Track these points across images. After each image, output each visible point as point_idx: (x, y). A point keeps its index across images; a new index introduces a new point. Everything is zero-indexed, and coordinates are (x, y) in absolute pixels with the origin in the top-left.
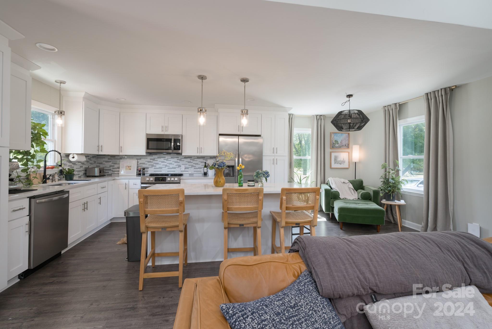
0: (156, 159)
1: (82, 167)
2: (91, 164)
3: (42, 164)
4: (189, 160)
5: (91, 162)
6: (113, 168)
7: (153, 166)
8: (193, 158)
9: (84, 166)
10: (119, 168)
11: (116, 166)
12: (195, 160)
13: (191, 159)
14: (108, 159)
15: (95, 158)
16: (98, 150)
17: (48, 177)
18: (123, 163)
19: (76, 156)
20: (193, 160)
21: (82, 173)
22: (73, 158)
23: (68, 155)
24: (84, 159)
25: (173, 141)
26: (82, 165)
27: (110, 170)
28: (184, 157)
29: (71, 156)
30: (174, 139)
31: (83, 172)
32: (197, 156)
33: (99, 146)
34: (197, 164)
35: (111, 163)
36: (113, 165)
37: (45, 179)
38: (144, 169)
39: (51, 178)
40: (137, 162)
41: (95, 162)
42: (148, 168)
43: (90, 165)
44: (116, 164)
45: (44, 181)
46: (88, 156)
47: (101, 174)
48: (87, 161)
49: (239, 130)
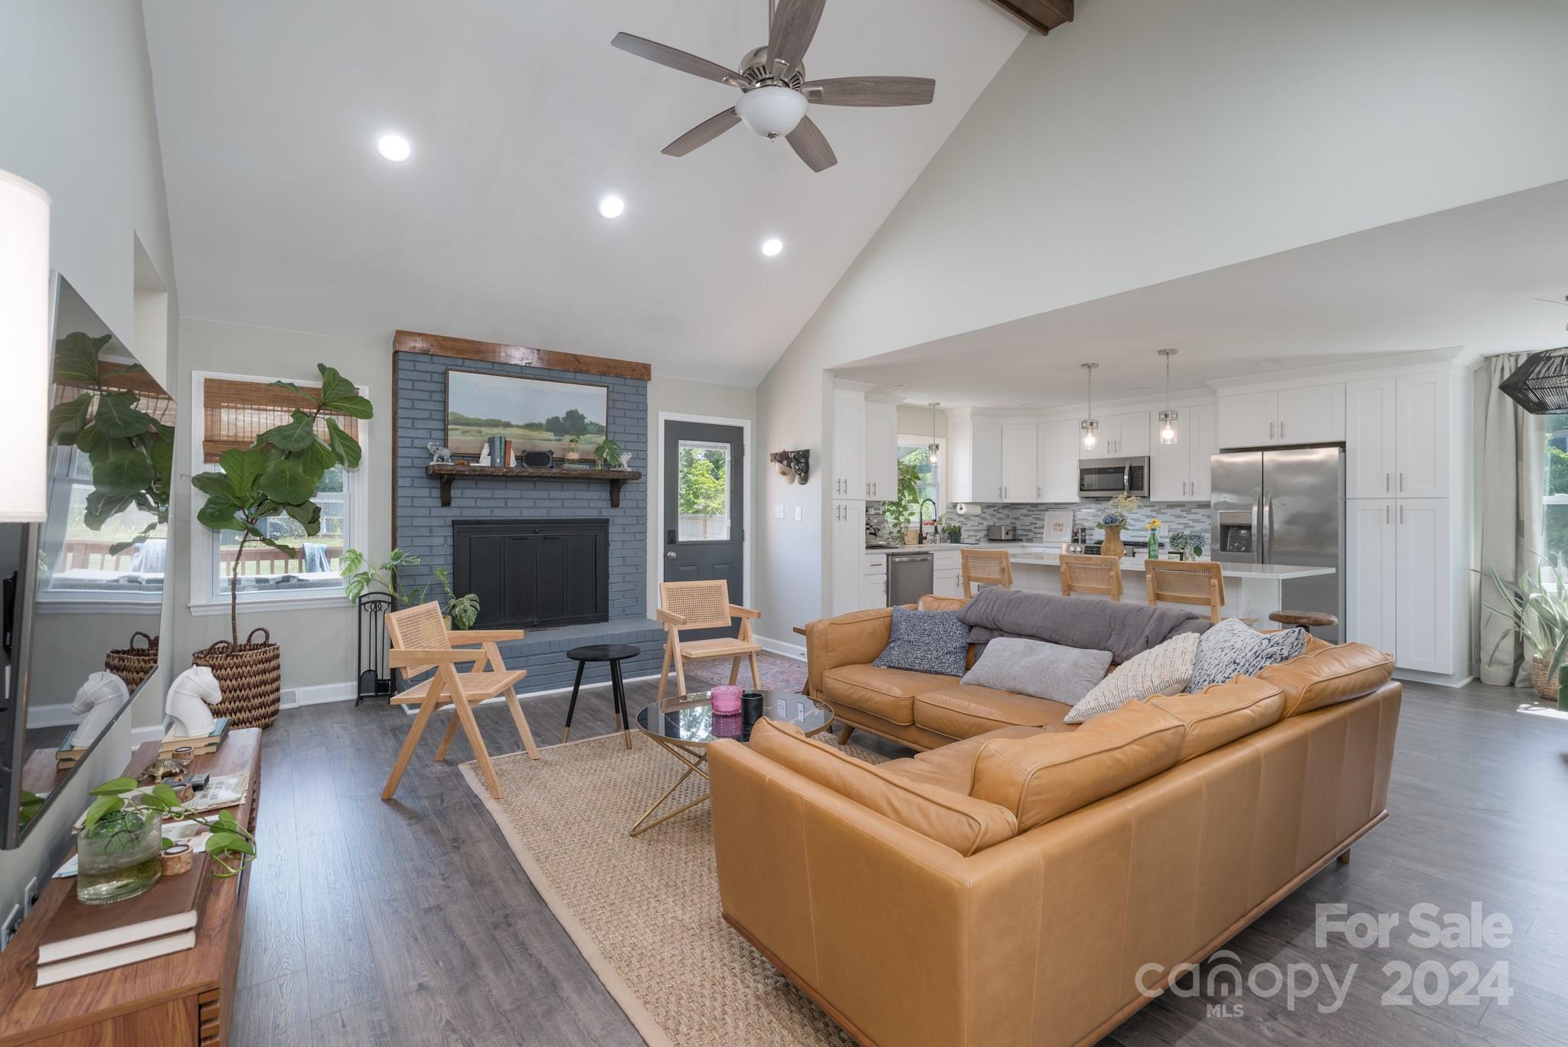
1: (982, 524)
2: (1000, 519)
3: (915, 519)
4: (1177, 511)
5: (998, 515)
6: (1035, 528)
8: (1187, 508)
9: (986, 523)
10: (1043, 527)
11: (1039, 523)
12: (1193, 511)
13: (1184, 508)
14: (1029, 511)
15: (1007, 509)
16: (1001, 496)
17: (924, 535)
18: (1050, 518)
19: (964, 506)
20: (1189, 512)
21: (982, 534)
22: (961, 509)
23: (955, 505)
24: (978, 510)
25: (1127, 471)
26: (981, 521)
27: (1030, 530)
28: (1168, 506)
29: (958, 507)
30: (1130, 468)
31: (985, 533)
32: (1196, 502)
33: (1001, 489)
34: (1198, 521)
35: (1031, 518)
36: (1034, 521)
37: (921, 539)
38: (1083, 530)
39: (929, 537)
40: (1074, 516)
41: (1008, 516)
43: (997, 521)
44: (1039, 519)
45: (920, 542)
46: (994, 507)
47: (1010, 537)
48: (992, 515)
49: (1272, 436)
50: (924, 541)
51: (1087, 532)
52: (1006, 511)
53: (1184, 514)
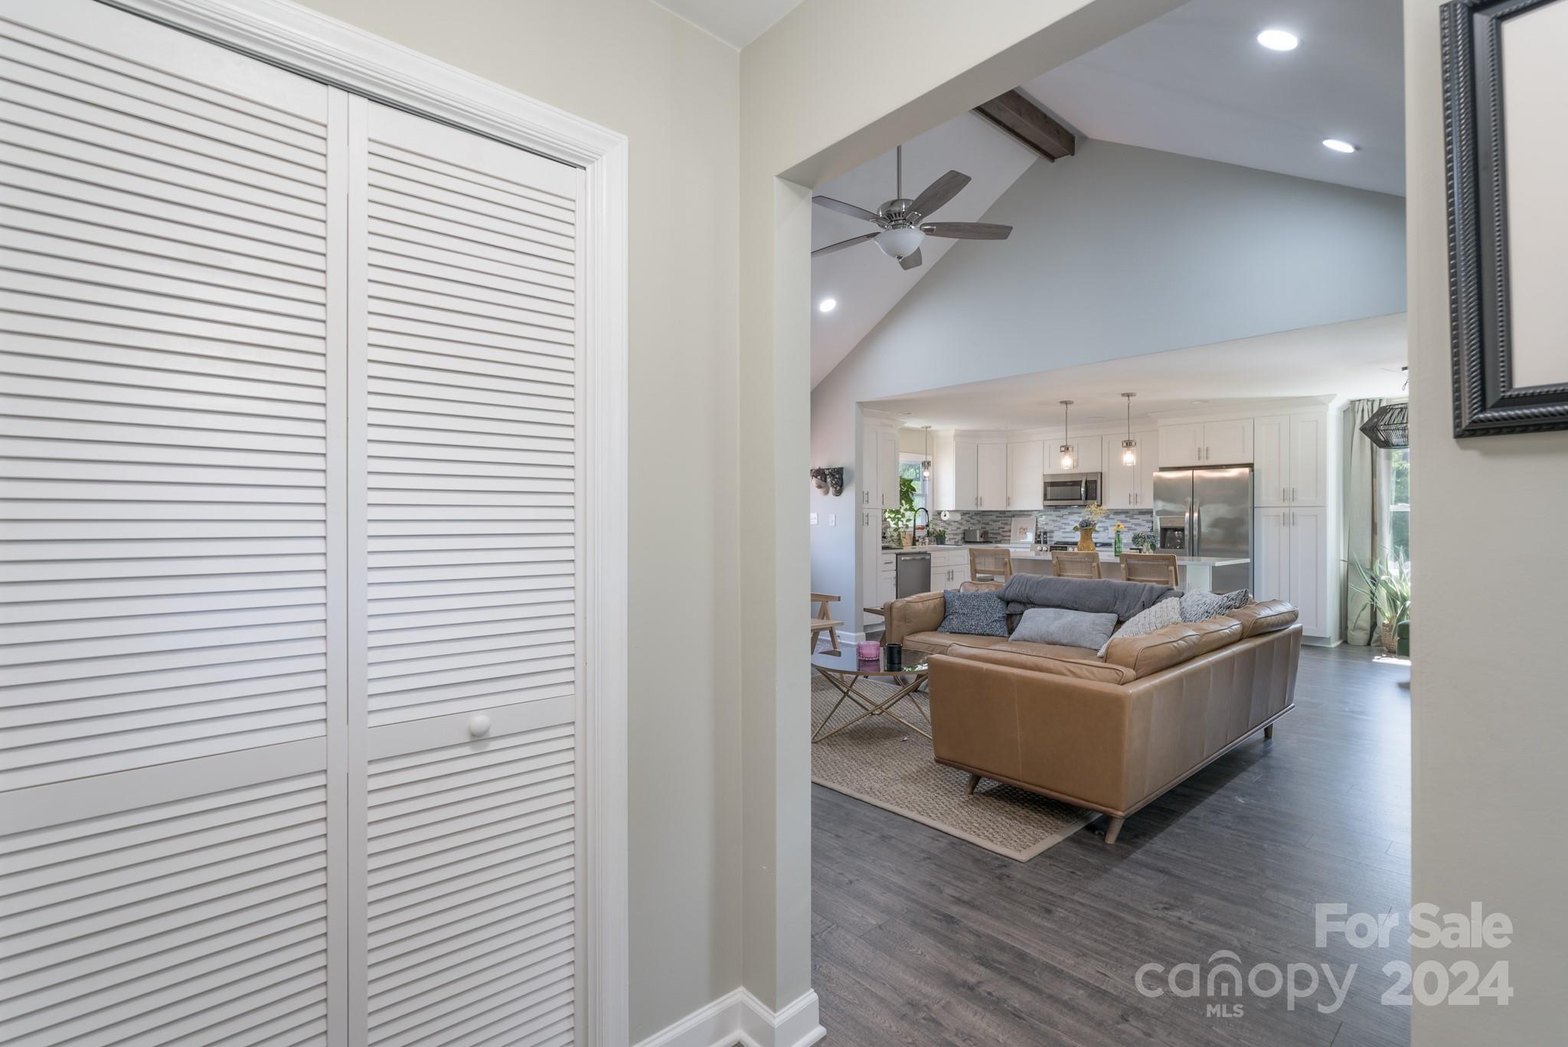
0: (1065, 517)
1: (960, 528)
2: (973, 524)
3: (911, 524)
4: (1122, 517)
5: (972, 521)
6: (1003, 531)
7: (1060, 528)
8: (1130, 514)
9: (963, 528)
10: (1010, 531)
11: (1007, 528)
12: (1136, 516)
13: (1127, 515)
14: (997, 517)
15: (979, 516)
16: (977, 505)
17: (917, 538)
18: (1016, 524)
19: (947, 513)
20: (1132, 518)
21: (959, 537)
22: (945, 516)
23: (939, 513)
24: (958, 517)
25: (1083, 484)
26: (959, 526)
27: (999, 534)
29: (943, 514)
30: (1086, 481)
31: (961, 536)
32: (1137, 510)
33: (977, 499)
34: (1139, 525)
35: (1000, 523)
36: (1002, 526)
37: (914, 541)
38: (1045, 533)
39: (920, 540)
40: (1037, 522)
41: (979, 522)
42: (1052, 532)
43: (971, 526)
44: (1006, 524)
45: (914, 544)
46: (969, 514)
47: (982, 540)
48: (968, 521)
49: (1199, 458)
50: (917, 543)
51: (1048, 535)
52: (978, 518)
53: (1128, 519)
